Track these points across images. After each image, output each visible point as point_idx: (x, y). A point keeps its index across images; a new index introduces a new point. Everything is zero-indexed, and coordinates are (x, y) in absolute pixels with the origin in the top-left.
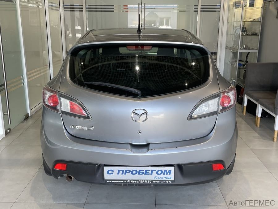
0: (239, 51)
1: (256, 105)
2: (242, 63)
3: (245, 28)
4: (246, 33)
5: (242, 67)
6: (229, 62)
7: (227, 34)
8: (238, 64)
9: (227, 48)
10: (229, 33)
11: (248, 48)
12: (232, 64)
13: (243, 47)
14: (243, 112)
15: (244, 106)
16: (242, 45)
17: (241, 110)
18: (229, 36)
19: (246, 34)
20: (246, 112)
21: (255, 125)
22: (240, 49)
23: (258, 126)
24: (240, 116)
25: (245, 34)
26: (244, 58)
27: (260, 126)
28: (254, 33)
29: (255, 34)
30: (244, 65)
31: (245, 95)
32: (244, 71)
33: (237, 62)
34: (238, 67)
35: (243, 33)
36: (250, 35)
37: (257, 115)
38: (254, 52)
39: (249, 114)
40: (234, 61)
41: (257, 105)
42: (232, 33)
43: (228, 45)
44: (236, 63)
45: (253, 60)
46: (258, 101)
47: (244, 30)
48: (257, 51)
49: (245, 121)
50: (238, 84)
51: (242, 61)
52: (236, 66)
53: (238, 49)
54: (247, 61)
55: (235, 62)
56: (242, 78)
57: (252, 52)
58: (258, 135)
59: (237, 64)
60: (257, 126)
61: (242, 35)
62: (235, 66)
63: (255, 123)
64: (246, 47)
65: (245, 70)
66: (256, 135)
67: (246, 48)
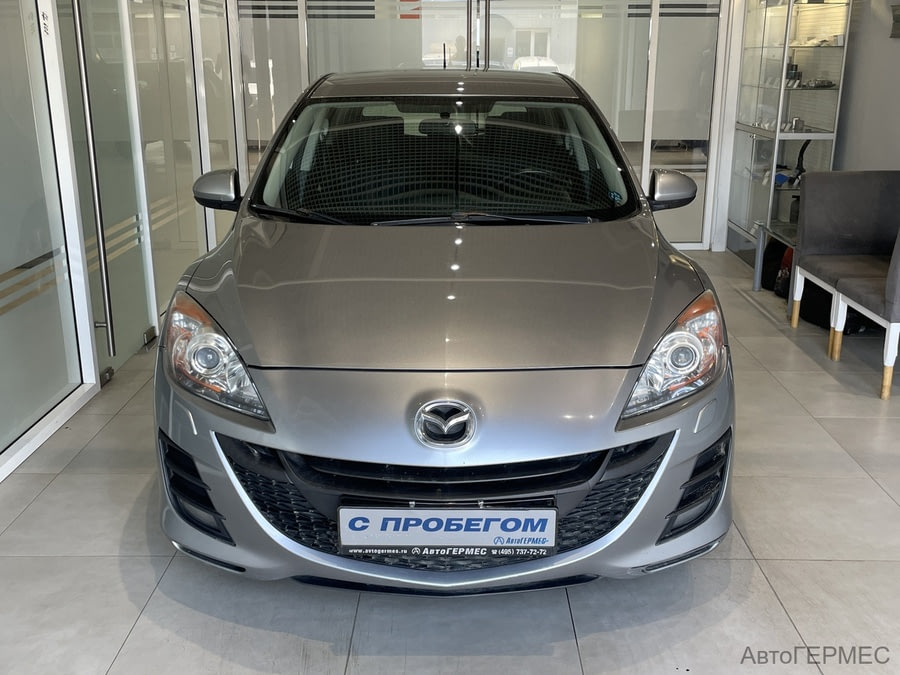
0: (779, 136)
1: (829, 297)
2: (785, 173)
3: (796, 66)
4: (798, 81)
5: (785, 185)
6: (746, 172)
7: (742, 86)
8: (776, 177)
9: (740, 127)
10: (747, 81)
11: (805, 128)
12: (755, 177)
13: (789, 125)
14: (790, 319)
15: (793, 301)
16: (785, 121)
17: (784, 315)
18: (746, 90)
19: (799, 86)
20: (799, 320)
21: (827, 353)
22: (782, 131)
23: (837, 356)
24: (783, 331)
25: (795, 86)
26: (792, 159)
27: (842, 359)
28: (823, 82)
29: (827, 85)
30: (792, 181)
31: (798, 268)
32: (794, 197)
33: (770, 169)
34: (775, 187)
35: (791, 82)
36: (812, 88)
37: (832, 325)
38: (824, 141)
39: (809, 324)
40: (761, 166)
41: (831, 295)
42: (756, 83)
43: (743, 119)
44: (768, 173)
45: (819, 163)
46: (834, 283)
47: (794, 72)
48: (833, 136)
49: (798, 344)
50: (774, 236)
51: (785, 167)
52: (769, 181)
53: (775, 132)
54: (800, 169)
55: (765, 171)
56: (785, 218)
57: (817, 141)
58: (836, 382)
59: (770, 176)
60: (832, 357)
61: (788, 89)
62: (765, 181)
63: (827, 348)
64: (800, 126)
65: (797, 193)
66: (832, 381)
67: (798, 129)
